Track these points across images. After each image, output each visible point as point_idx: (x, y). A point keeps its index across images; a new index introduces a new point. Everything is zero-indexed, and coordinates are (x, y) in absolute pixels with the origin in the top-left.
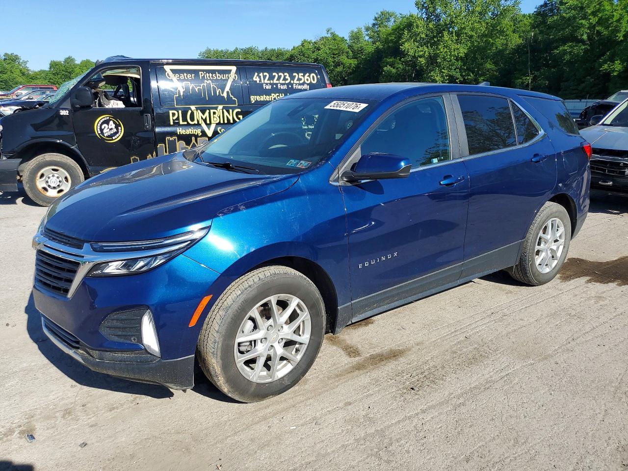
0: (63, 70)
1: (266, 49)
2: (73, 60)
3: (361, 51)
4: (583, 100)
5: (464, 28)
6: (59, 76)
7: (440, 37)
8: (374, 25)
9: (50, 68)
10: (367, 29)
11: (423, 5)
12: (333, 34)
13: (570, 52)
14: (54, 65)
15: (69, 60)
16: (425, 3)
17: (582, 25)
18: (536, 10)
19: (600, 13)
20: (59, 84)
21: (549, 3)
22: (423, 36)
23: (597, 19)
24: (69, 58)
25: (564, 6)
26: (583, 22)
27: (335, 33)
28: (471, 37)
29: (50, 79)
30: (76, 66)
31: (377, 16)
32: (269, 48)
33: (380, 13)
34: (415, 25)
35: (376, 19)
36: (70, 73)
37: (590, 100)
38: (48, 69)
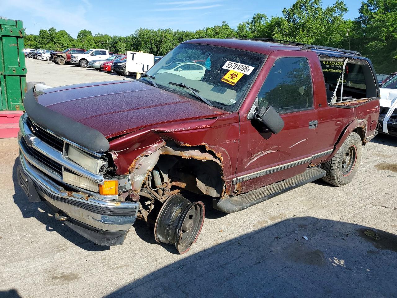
0: (48, 36)
1: (178, 30)
2: (55, 30)
3: (245, 36)
4: (381, 75)
5: (312, 28)
6: (45, 39)
7: (297, 32)
8: (253, 21)
9: (40, 34)
10: (248, 23)
11: (287, 12)
12: (227, 25)
13: (376, 46)
14: (42, 32)
15: (52, 30)
16: (288, 11)
17: (384, 32)
18: (354, 20)
19: (395, 25)
20: (45, 45)
21: (363, 17)
22: (287, 31)
23: (393, 28)
24: (53, 28)
25: (373, 20)
26: (384, 29)
27: (228, 24)
28: (315, 33)
29: (40, 41)
30: (56, 34)
31: (255, 16)
32: (180, 30)
33: (256, 14)
34: (282, 23)
35: (254, 18)
36: (53, 38)
37: (386, 75)
38: (38, 35)
